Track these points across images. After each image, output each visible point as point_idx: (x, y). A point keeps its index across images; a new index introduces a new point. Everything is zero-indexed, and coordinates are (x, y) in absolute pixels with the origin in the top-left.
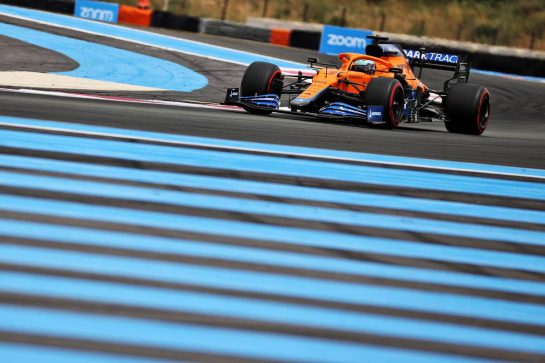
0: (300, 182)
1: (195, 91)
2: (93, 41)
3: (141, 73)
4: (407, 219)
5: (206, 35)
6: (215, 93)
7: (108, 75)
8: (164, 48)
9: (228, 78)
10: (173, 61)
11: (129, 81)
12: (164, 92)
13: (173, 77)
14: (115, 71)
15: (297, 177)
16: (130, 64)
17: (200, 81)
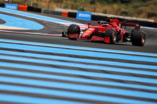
0: (70, 56)
1: (40, 30)
2: (10, 15)
3: (24, 24)
4: (101, 67)
5: (43, 14)
6: (46, 30)
7: (14, 25)
8: (31, 17)
9: (50, 26)
10: (33, 21)
11: (20, 27)
12: (31, 30)
13: (33, 26)
14: (16, 24)
15: (70, 55)
16: (21, 22)
17: (41, 27)
